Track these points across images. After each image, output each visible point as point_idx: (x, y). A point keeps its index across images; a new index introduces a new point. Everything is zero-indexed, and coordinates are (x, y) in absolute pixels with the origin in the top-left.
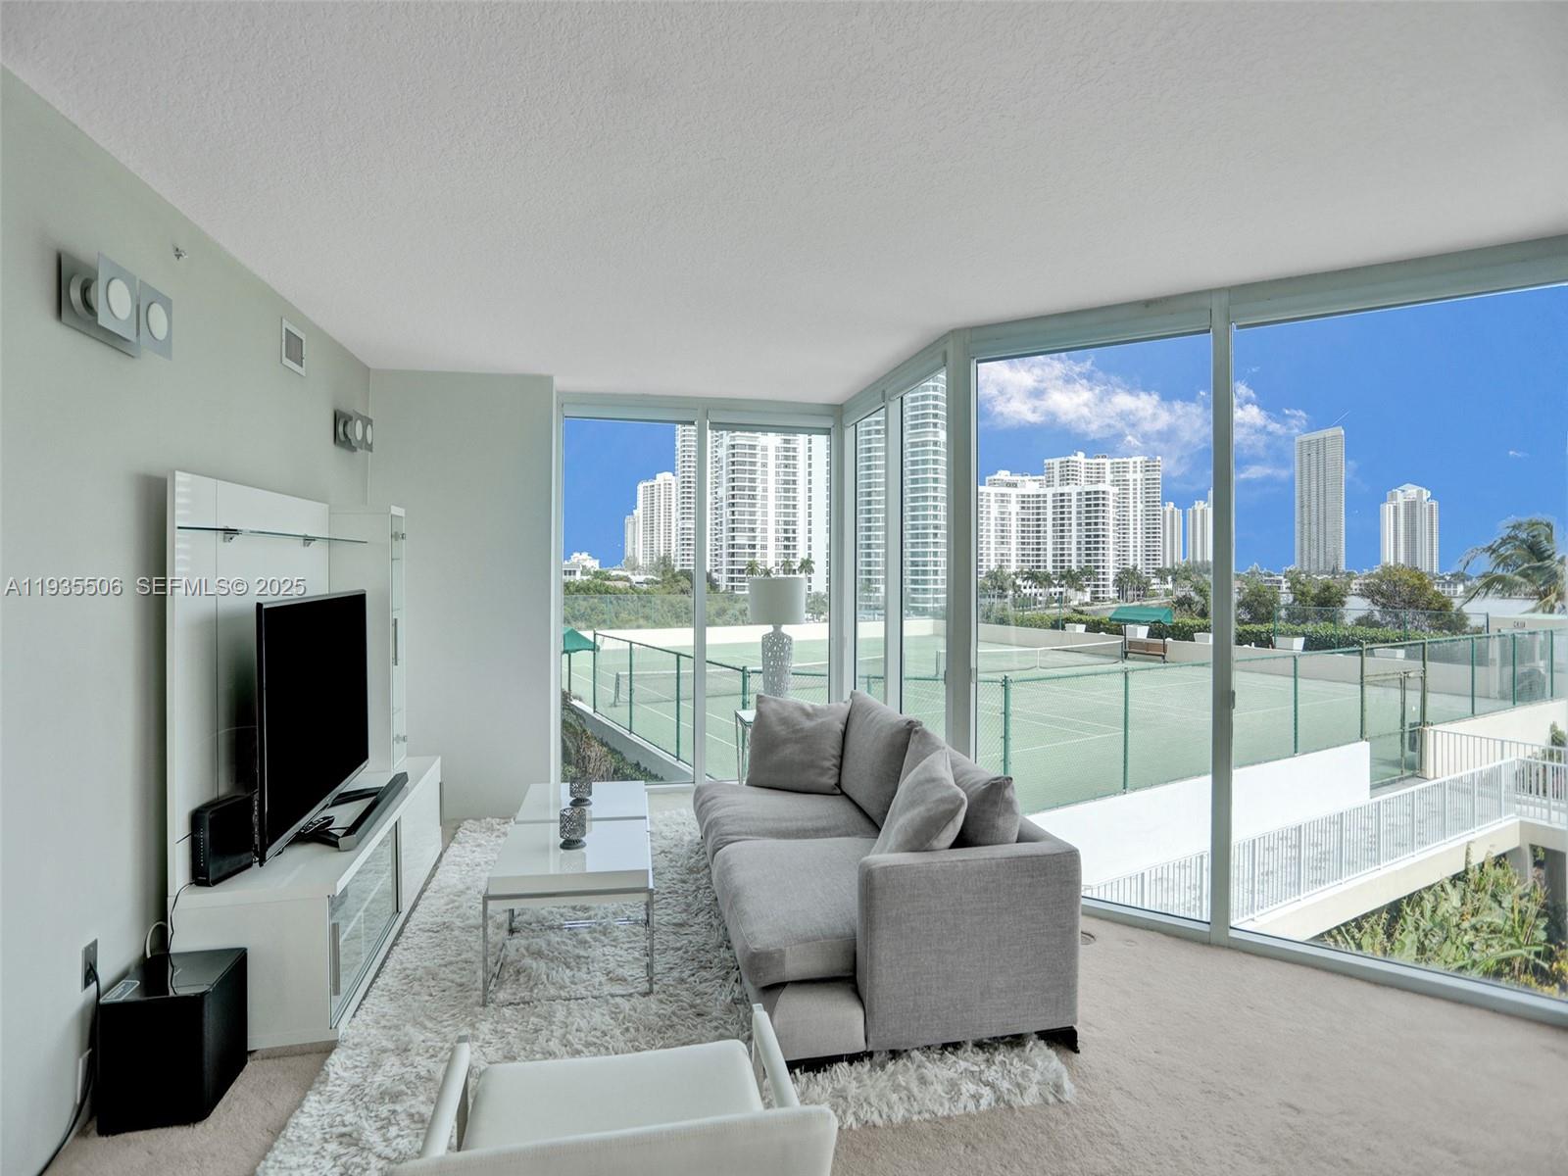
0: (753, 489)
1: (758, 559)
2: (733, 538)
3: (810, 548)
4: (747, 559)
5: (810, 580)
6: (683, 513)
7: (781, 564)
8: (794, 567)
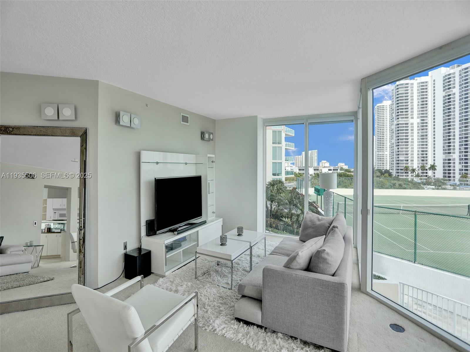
0: (407, 139)
1: (409, 165)
2: (398, 157)
3: (434, 160)
4: (404, 165)
5: (434, 173)
6: (378, 149)
7: (420, 167)
8: (426, 168)
